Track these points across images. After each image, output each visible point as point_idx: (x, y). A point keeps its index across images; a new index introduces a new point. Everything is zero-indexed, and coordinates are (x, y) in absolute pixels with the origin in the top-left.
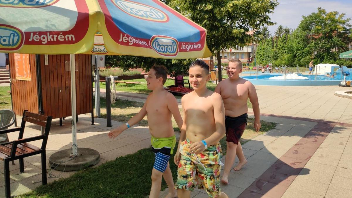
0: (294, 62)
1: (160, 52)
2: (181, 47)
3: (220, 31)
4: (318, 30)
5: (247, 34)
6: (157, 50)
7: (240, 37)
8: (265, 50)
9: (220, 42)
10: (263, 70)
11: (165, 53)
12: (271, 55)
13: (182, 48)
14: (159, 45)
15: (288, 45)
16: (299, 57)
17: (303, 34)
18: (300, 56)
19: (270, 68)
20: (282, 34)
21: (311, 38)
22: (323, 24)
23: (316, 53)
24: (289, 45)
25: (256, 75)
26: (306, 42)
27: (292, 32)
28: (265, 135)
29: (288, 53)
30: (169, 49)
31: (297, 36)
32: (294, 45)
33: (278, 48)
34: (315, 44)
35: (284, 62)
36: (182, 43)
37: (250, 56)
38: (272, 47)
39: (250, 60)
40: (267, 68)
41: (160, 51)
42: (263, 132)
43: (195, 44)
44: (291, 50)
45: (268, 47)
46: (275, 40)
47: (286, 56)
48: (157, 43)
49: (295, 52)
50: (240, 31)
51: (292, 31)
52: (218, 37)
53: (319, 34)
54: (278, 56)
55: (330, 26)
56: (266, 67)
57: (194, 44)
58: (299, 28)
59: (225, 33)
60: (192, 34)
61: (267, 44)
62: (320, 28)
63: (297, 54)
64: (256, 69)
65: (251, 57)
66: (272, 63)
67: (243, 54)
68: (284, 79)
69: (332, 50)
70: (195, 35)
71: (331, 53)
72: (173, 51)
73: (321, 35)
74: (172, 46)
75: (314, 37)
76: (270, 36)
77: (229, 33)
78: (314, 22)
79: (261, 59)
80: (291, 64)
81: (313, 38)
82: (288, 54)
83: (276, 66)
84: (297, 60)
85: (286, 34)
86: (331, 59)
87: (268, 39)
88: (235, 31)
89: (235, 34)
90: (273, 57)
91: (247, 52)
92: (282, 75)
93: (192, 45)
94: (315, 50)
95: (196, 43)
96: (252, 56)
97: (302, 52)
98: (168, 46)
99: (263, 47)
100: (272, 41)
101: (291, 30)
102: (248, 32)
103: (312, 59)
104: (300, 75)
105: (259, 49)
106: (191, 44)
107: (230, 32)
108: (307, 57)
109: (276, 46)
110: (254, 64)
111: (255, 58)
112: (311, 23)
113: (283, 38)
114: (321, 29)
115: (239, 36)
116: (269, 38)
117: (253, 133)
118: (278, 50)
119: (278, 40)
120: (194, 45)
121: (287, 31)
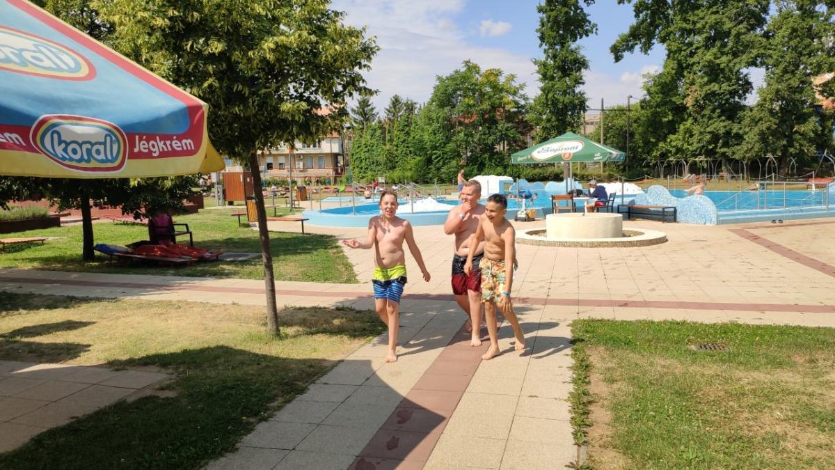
0: (429, 173)
1: (67, 162)
2: (135, 147)
3: (250, 104)
4: (469, 106)
5: (316, 114)
6: (57, 156)
7: (301, 121)
8: (369, 148)
9: (254, 131)
10: (367, 193)
11: (84, 165)
12: (382, 159)
13: (136, 150)
14: (65, 142)
15: (414, 138)
16: (438, 162)
17: (442, 115)
18: (439, 160)
19: (382, 187)
20: (401, 113)
21: (457, 124)
22: (477, 93)
23: (469, 154)
24: (416, 137)
25: (351, 205)
26: (449, 130)
27: (420, 109)
28: (374, 345)
29: (415, 154)
30: (98, 152)
31: (430, 119)
32: (426, 137)
33: (395, 143)
34: (465, 135)
35: (409, 174)
36: (137, 137)
37: (336, 162)
38: (381, 141)
39: (339, 172)
40: (374, 188)
41: (68, 157)
42: (371, 337)
43: (176, 139)
44: (420, 148)
45: (374, 141)
46: (387, 126)
47: (413, 161)
48: (55, 136)
49: (428, 153)
50: (298, 107)
51: (420, 107)
52: (247, 119)
53: (472, 115)
54: (397, 162)
55: (490, 98)
56: (373, 185)
57: (171, 140)
58: (433, 101)
59: (264, 109)
60: (164, 113)
61: (372, 136)
62: (472, 102)
63: (433, 157)
64: (352, 192)
65: (339, 165)
66: (386, 177)
67: (321, 156)
68: (410, 211)
69: (497, 147)
70: (174, 116)
71: (497, 152)
72: (110, 158)
73: (475, 118)
74: (105, 143)
75: (462, 120)
76: (377, 119)
77: (274, 111)
78: (459, 89)
79: (361, 168)
80: (423, 178)
81: (461, 123)
82: (415, 157)
83: (394, 183)
84: (434, 169)
85: (409, 115)
86: (497, 166)
87: (373, 123)
88: (286, 106)
89: (288, 113)
90: (386, 163)
91: (329, 152)
92: (406, 203)
93: (168, 143)
94: (466, 148)
95: (177, 135)
96: (341, 163)
97: (443, 153)
98: (93, 145)
99: (363, 142)
100: (381, 128)
101: (418, 106)
102: (319, 109)
103: (462, 167)
104: (441, 201)
105: (356, 146)
106: (164, 138)
107: (276, 110)
108: (454, 163)
109: (391, 140)
110: (348, 180)
111: (348, 165)
112: (455, 91)
113: (403, 123)
114: (474, 105)
115: (297, 118)
116: (375, 121)
117: (349, 342)
118: (395, 148)
119: (393, 127)
120: (174, 142)
121: (410, 107)
